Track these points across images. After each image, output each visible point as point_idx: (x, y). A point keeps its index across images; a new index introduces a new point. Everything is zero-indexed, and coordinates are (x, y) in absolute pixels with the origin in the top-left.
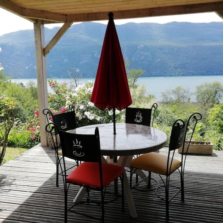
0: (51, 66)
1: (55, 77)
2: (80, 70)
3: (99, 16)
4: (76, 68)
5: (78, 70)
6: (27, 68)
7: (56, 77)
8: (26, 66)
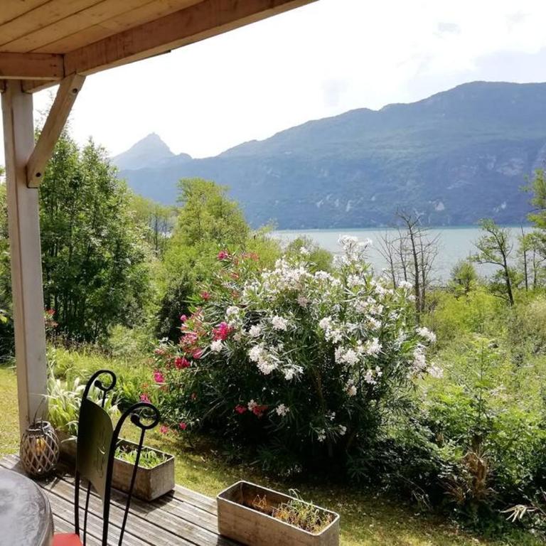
0: (373, 199)
1: (382, 225)
2: (445, 206)
3: (132, 42)
4: (434, 202)
5: (441, 207)
6: (318, 204)
7: (385, 224)
8: (317, 201)
